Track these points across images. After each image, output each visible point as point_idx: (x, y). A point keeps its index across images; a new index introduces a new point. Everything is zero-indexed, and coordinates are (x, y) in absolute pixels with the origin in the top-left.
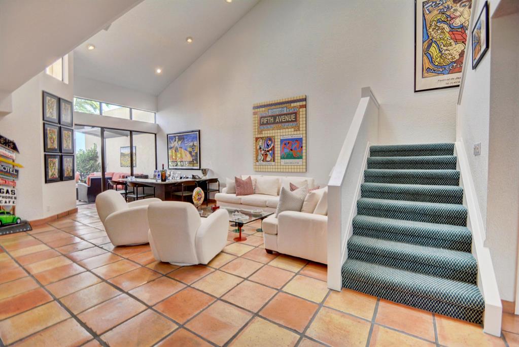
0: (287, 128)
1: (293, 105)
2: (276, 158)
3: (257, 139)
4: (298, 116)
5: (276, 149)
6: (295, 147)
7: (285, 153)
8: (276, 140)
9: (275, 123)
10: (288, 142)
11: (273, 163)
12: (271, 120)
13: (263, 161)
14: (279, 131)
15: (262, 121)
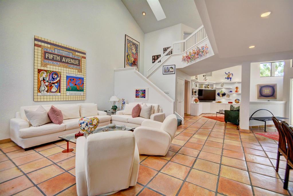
0: (73, 69)
1: (77, 53)
2: (62, 90)
3: (39, 71)
4: (81, 62)
5: (62, 83)
6: (79, 83)
7: (70, 87)
8: (62, 76)
9: (61, 61)
10: (73, 79)
11: (59, 94)
12: (57, 58)
13: (47, 91)
14: (65, 69)
15: (47, 56)
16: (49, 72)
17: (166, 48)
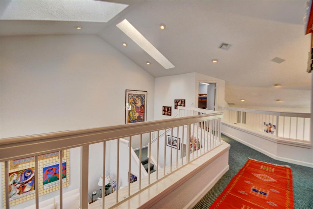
0: (51, 157)
2: (37, 185)
5: (37, 178)
7: (49, 178)
8: (38, 170)
10: (51, 168)
11: (34, 191)
13: (19, 194)
14: (41, 161)
16: (21, 172)
17: (177, 100)
